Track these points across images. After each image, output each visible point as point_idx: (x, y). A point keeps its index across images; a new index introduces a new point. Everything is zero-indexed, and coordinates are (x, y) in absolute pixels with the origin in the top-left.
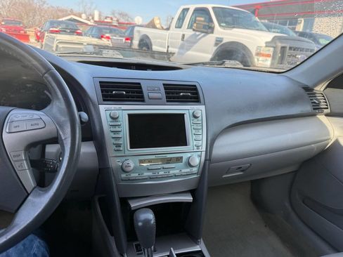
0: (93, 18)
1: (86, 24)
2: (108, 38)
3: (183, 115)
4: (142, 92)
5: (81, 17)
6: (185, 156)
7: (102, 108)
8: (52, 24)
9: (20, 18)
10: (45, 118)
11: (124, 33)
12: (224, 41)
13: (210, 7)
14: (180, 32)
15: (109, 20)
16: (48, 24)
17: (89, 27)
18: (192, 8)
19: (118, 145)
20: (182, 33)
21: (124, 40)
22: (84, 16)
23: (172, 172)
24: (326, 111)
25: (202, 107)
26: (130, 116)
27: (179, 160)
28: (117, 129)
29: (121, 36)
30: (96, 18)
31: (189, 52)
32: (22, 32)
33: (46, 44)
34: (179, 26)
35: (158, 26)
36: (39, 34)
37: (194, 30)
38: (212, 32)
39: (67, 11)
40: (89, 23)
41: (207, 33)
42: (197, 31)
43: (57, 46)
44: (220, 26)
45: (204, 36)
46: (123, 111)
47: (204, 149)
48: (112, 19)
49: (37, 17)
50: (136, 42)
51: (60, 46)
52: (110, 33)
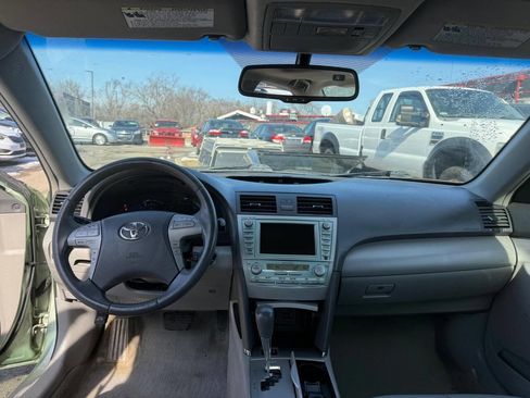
0: (264, 113)
1: (256, 121)
2: (281, 138)
3: (313, 226)
4: (275, 204)
5: (249, 112)
6: (311, 265)
7: (239, 217)
8: (213, 124)
9: (176, 118)
10: (195, 221)
11: (303, 132)
12: (445, 138)
13: (422, 90)
14: (379, 127)
15: (285, 113)
16: (208, 124)
17: (258, 125)
18: (397, 92)
19: (250, 250)
20: (382, 128)
21: (302, 139)
22: (253, 110)
23: (298, 279)
24: (505, 230)
25: (335, 220)
26: (262, 224)
27: (306, 268)
28: (250, 235)
29: (297, 136)
30: (269, 113)
31: (393, 154)
32: (177, 135)
33: (203, 150)
34: (377, 119)
35: (348, 120)
36: (196, 136)
37: (398, 124)
38: (427, 126)
39: (232, 105)
40: (259, 119)
41: (419, 127)
42: (402, 125)
43: (216, 152)
44: (438, 115)
45: (413, 131)
46: (257, 220)
47: (332, 260)
48: (289, 112)
49: (196, 115)
50: (317, 143)
51: (220, 152)
52: (285, 131)
